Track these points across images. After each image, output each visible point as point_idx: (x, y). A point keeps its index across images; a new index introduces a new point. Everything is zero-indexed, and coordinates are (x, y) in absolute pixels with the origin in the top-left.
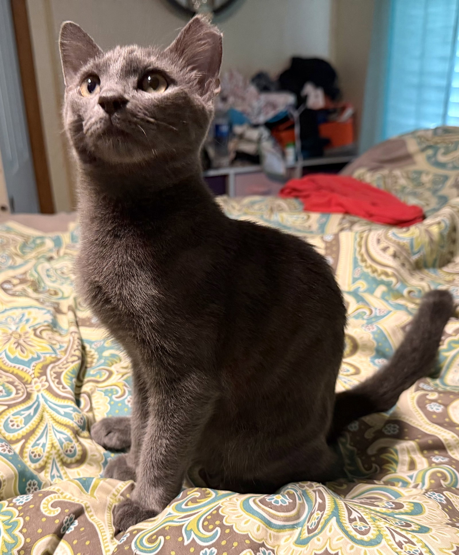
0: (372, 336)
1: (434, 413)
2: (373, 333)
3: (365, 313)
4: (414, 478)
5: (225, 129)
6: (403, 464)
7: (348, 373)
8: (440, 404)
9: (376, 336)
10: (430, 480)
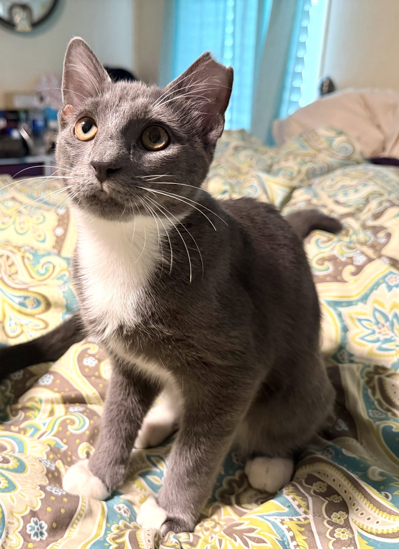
0: (62, 295)
1: (88, 367)
2: (64, 292)
3: (65, 275)
4: (46, 425)
5: (40, 123)
6: (44, 412)
7: (38, 328)
8: (96, 359)
9: (66, 295)
10: (59, 427)
